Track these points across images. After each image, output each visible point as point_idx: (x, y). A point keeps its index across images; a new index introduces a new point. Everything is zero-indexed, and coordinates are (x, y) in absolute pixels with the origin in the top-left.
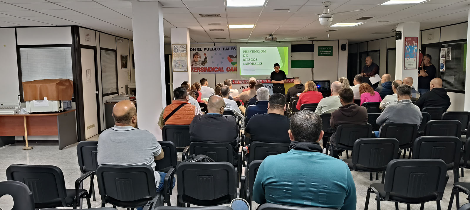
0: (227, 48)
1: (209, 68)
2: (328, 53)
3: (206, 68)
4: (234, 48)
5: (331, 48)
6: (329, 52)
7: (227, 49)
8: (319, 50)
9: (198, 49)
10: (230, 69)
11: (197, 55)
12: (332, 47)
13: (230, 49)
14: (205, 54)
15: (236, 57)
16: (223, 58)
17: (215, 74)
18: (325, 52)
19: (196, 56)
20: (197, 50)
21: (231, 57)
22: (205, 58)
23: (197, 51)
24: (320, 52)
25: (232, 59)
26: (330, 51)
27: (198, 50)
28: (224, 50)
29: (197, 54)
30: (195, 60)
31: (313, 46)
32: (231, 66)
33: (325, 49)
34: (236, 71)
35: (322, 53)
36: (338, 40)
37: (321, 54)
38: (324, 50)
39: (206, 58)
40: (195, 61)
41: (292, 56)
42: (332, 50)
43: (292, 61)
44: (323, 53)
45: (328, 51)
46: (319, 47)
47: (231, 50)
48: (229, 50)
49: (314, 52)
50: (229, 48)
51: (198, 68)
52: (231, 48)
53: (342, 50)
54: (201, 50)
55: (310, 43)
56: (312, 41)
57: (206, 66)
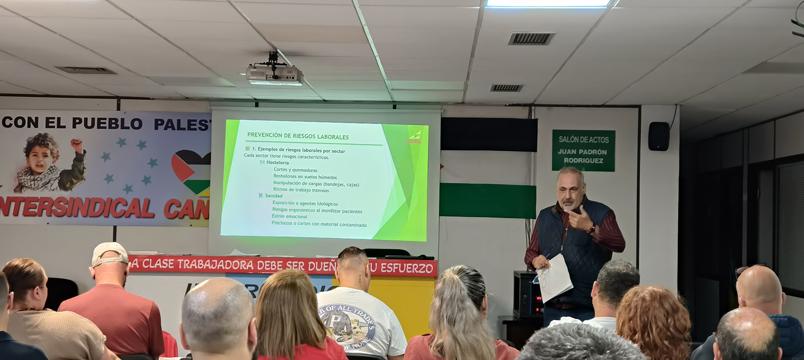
0: (170, 121)
1: (92, 202)
2: (596, 161)
3: (80, 199)
4: (200, 122)
5: (606, 140)
6: (601, 156)
7: (169, 125)
8: (556, 146)
9: (48, 119)
10: (180, 209)
11: (40, 145)
12: (611, 134)
13: (186, 126)
14: (75, 143)
15: (207, 160)
16: (153, 163)
17: (115, 228)
18: (582, 156)
19: (37, 149)
20: (42, 122)
21: (189, 157)
22: (75, 160)
23: (42, 129)
24: (561, 152)
25: (191, 166)
26: (605, 152)
27: (47, 126)
28: (156, 128)
29: (40, 141)
30: (33, 167)
31: (531, 126)
32: (185, 195)
33: (585, 140)
34: (207, 218)
35: (569, 156)
36: (639, 107)
37: (566, 160)
38: (577, 146)
39: (79, 158)
40: (30, 171)
41: (442, 167)
42: (611, 148)
43: (441, 184)
44: (573, 156)
45: (594, 152)
46: (556, 134)
47: (189, 129)
48: (179, 128)
49: (535, 150)
50: (179, 121)
51: (44, 200)
52: (189, 121)
53: (653, 147)
54: (59, 126)
55: (521, 114)
56: (528, 108)
57: (80, 191)
